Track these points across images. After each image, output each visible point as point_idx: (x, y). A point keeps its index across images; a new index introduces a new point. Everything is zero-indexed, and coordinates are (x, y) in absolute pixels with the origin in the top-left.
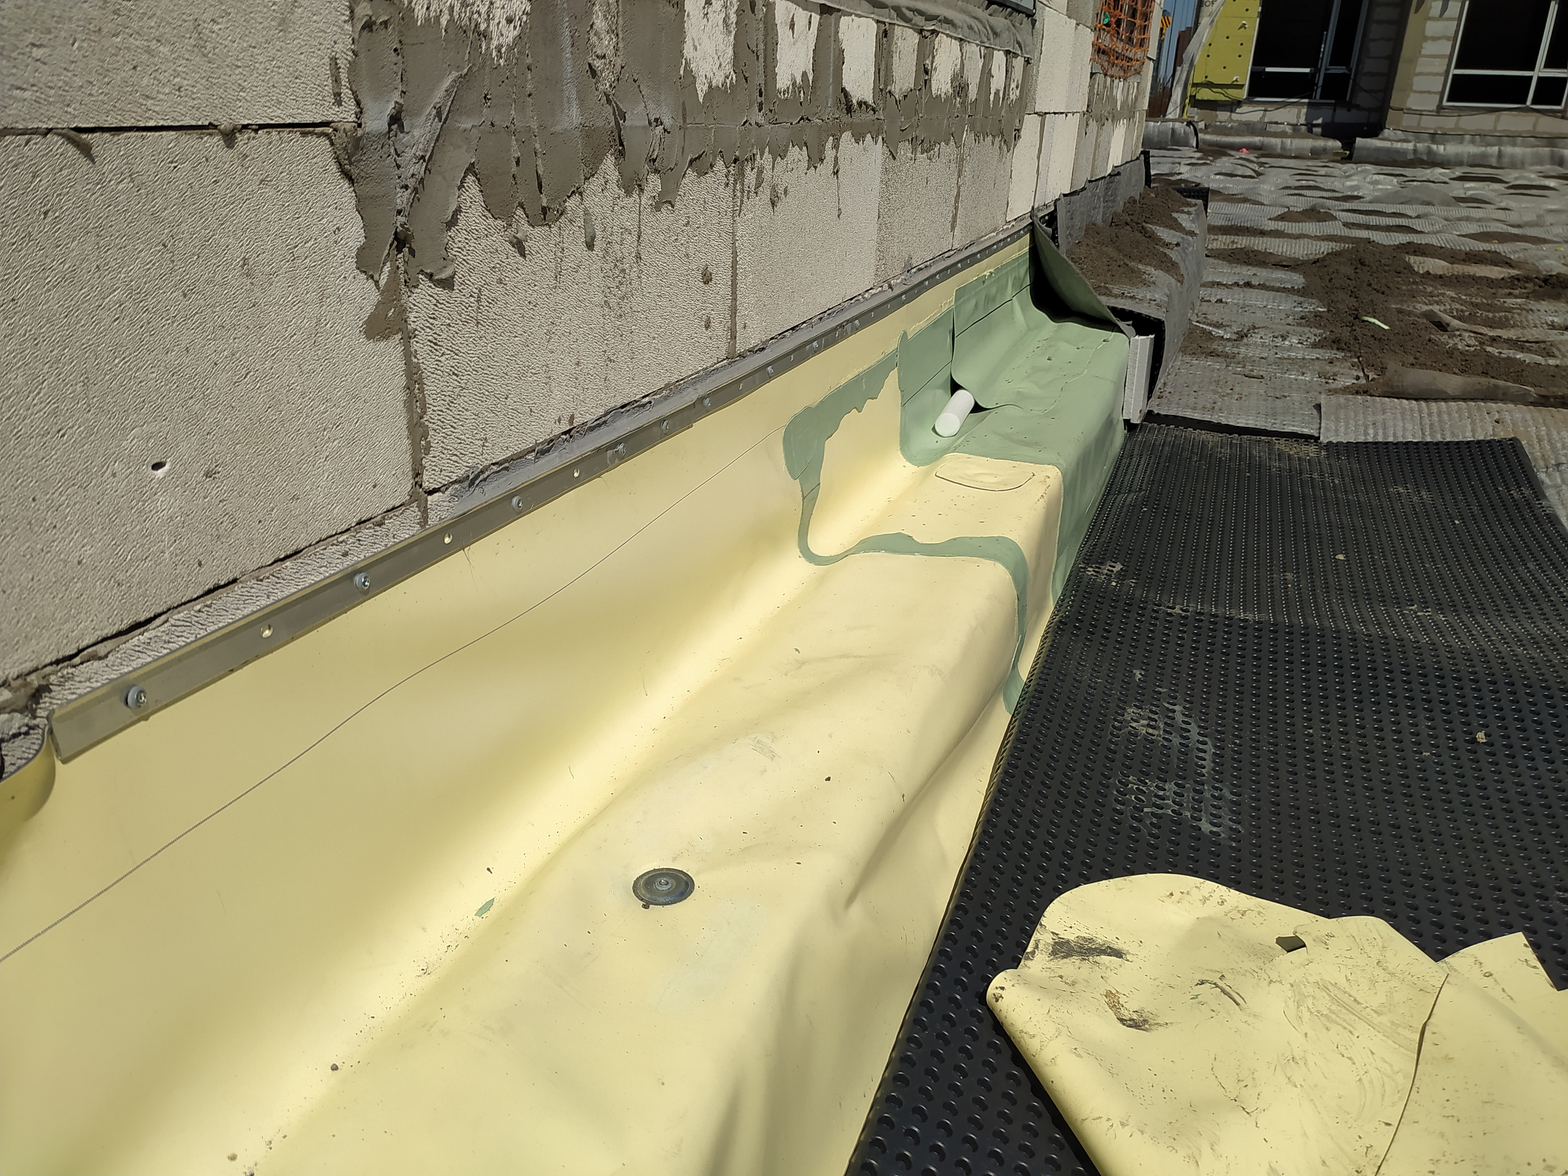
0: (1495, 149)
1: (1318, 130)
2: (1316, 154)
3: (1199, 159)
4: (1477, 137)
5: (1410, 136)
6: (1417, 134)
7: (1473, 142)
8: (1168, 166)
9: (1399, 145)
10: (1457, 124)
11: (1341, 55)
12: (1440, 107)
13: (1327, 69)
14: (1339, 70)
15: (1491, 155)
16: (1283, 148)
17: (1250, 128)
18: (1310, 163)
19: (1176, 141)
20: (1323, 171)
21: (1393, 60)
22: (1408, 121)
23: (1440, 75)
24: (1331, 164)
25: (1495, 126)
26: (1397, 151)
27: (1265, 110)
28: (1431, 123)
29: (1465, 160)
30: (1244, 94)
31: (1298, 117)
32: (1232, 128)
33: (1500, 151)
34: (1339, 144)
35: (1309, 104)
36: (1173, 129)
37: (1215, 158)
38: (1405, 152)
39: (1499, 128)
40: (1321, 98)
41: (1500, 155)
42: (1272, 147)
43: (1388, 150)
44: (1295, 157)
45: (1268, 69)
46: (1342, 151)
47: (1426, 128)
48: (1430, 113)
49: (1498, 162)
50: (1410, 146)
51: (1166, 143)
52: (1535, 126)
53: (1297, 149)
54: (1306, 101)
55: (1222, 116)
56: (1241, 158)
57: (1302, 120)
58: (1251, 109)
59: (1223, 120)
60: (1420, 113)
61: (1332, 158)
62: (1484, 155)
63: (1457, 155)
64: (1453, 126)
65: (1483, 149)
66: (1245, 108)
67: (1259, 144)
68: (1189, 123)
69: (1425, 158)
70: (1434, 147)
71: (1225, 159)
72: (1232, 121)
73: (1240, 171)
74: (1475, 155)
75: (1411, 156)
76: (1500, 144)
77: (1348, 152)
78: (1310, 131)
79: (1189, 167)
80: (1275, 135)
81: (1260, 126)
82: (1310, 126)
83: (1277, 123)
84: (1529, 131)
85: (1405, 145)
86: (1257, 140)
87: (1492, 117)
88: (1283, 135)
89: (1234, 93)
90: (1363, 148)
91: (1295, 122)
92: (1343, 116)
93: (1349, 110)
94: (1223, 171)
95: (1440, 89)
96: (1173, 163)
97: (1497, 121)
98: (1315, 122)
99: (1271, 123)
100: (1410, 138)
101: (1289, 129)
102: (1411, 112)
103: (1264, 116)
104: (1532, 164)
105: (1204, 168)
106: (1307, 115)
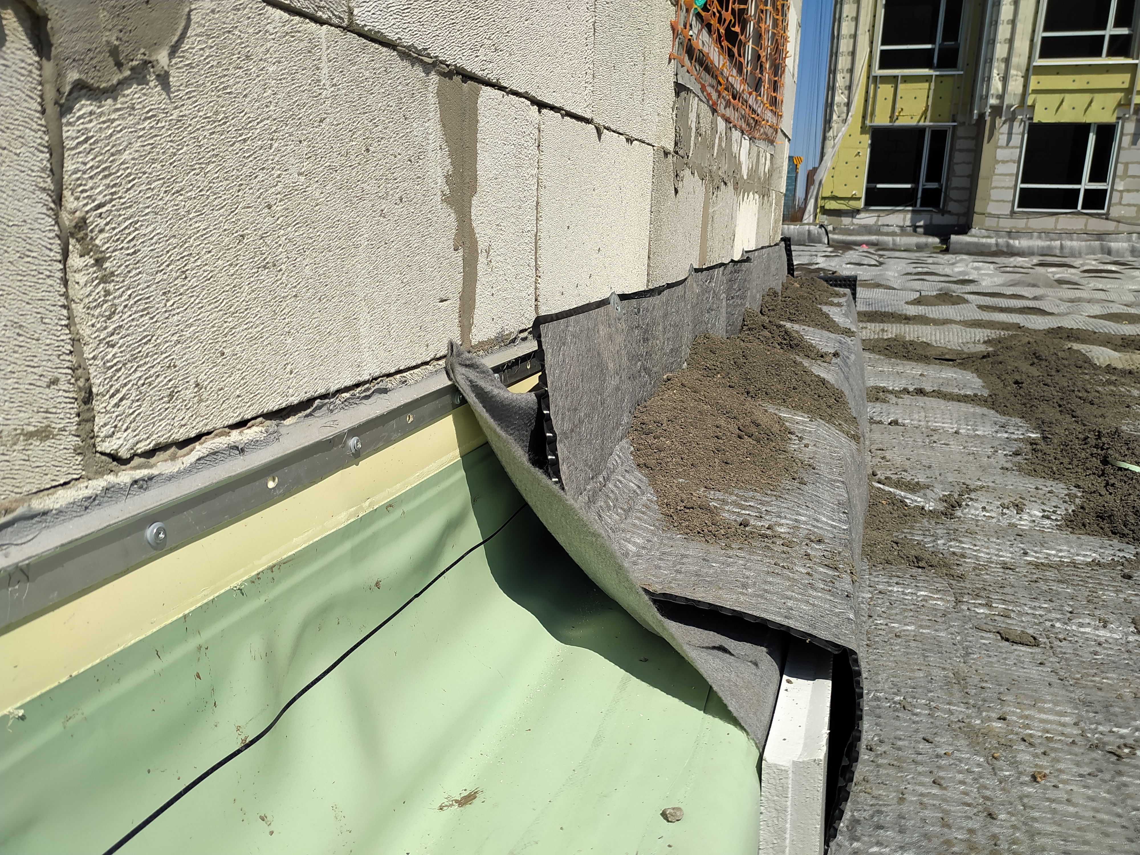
0: (1058, 243)
1: (920, 230)
2: (920, 248)
3: (831, 252)
4: (1043, 234)
5: (992, 234)
6: (997, 232)
7: (1040, 238)
8: (807, 257)
9: (984, 240)
10: (1026, 224)
11: (934, 174)
12: (1013, 212)
13: (923, 185)
14: (934, 185)
15: (1055, 248)
16: (894, 244)
17: (867, 230)
18: (918, 254)
19: (811, 240)
20: (930, 260)
21: (974, 177)
22: (990, 222)
23: (1011, 188)
24: (934, 255)
25: (1056, 226)
26: (983, 245)
27: (879, 216)
28: (1007, 224)
29: (1036, 251)
30: (861, 204)
31: (904, 220)
32: (853, 229)
33: (1061, 244)
34: (937, 240)
35: (913, 211)
36: (809, 231)
37: (844, 252)
38: (989, 245)
39: (1058, 228)
40: (921, 206)
41: (1062, 247)
42: (886, 243)
43: (976, 244)
44: (905, 251)
45: (879, 186)
46: (940, 245)
47: (1003, 228)
48: (1005, 216)
49: (1061, 253)
50: (993, 241)
51: (804, 241)
52: (1086, 225)
53: (905, 244)
54: (910, 208)
55: (846, 221)
56: (864, 252)
57: (908, 223)
58: (867, 215)
59: (846, 223)
60: (998, 217)
61: (933, 250)
62: (1049, 248)
63: (1029, 247)
64: (1023, 226)
65: (1049, 243)
66: (862, 215)
67: (875, 241)
68: (822, 226)
69: (1005, 250)
70: (1011, 241)
71: (851, 252)
72: (853, 224)
73: (866, 261)
74: (1043, 248)
75: (994, 249)
76: (1061, 239)
77: (945, 246)
78: (915, 231)
79: (824, 258)
80: (887, 234)
81: (875, 228)
82: (915, 228)
83: (888, 225)
84: (1081, 229)
85: (989, 241)
86: (873, 238)
87: (1053, 219)
88: (893, 234)
89: (854, 204)
90: (956, 243)
91: (901, 224)
92: (938, 219)
93: (943, 215)
94: (852, 261)
95: (1011, 198)
96: (811, 256)
97: (1057, 221)
98: (918, 224)
99: (884, 225)
100: (993, 235)
101: (897, 230)
102: (991, 215)
103: (878, 220)
104: (1087, 254)
105: (837, 259)
106: (912, 219)
